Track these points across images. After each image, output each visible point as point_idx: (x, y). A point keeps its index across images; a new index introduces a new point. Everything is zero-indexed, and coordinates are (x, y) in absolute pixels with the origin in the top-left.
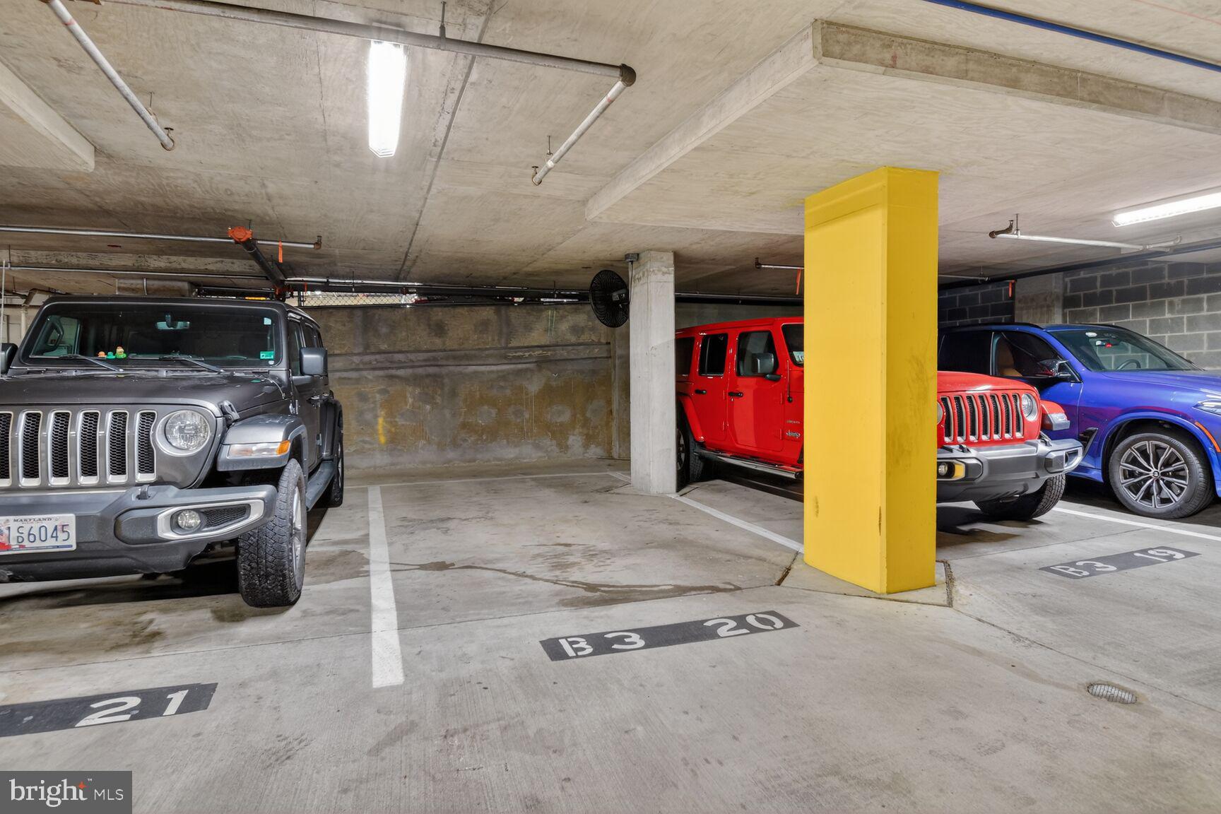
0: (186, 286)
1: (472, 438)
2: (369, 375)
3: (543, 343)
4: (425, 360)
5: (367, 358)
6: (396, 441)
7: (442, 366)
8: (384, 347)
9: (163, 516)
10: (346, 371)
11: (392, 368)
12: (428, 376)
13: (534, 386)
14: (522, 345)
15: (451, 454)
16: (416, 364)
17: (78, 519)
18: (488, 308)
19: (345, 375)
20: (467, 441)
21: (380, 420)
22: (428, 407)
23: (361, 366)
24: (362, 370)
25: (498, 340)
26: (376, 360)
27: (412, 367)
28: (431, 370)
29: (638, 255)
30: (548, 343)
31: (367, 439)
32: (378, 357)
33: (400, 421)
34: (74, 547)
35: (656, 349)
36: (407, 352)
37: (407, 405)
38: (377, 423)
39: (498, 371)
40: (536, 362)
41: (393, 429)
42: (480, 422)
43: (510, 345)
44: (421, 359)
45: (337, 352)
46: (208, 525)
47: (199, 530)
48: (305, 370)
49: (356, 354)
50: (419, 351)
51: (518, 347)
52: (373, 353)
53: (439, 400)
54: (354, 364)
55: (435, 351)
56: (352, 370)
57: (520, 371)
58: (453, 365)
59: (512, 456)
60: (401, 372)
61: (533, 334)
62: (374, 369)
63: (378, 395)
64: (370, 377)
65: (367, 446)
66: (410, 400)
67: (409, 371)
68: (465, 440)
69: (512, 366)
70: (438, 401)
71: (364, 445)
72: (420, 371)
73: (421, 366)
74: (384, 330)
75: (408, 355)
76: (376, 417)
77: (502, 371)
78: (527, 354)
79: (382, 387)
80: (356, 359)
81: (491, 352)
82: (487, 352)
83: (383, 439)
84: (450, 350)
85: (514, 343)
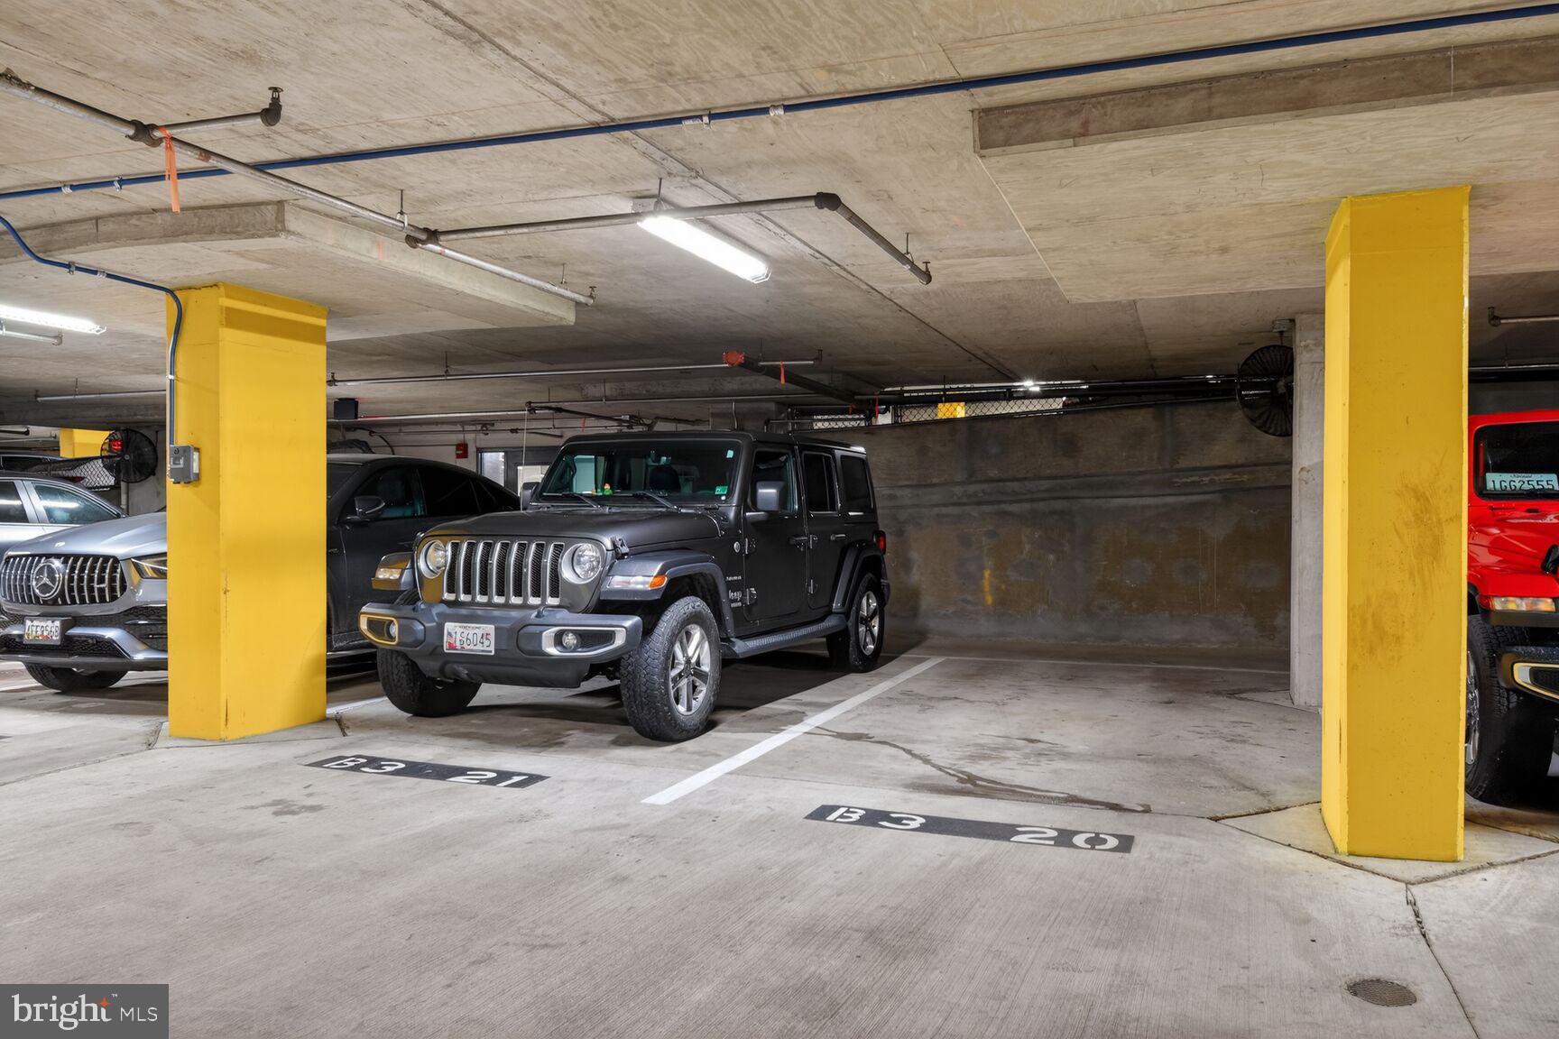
0: (772, 406)
1: (1116, 606)
2: (974, 511)
3: (1233, 462)
4: (1047, 491)
5: (972, 488)
6: (1005, 603)
7: (1073, 498)
8: (993, 473)
9: (548, 634)
10: (945, 505)
11: (1004, 502)
12: (1053, 512)
13: (1217, 530)
14: (1198, 465)
15: (1082, 628)
16: (1035, 496)
17: (497, 629)
18: (1143, 412)
19: (944, 510)
20: (1107, 609)
21: (987, 573)
22: (1052, 557)
23: (964, 500)
24: (964, 504)
25: (1159, 458)
26: (983, 491)
27: (1032, 500)
28: (1059, 505)
29: (1292, 321)
30: (1241, 461)
31: (969, 598)
32: (985, 486)
33: (1013, 575)
34: (493, 653)
35: (1308, 471)
36: (1025, 479)
37: (1022, 553)
38: (982, 577)
39: (1157, 506)
40: (1220, 491)
41: (1003, 587)
42: (1128, 581)
43: (1176, 466)
44: (1043, 488)
45: (935, 481)
46: (582, 647)
47: (574, 651)
48: (760, 505)
49: (957, 484)
50: (1041, 478)
51: (1194, 469)
52: (980, 482)
53: (1067, 548)
54: (955, 497)
55: (1062, 477)
56: (955, 504)
57: (1193, 505)
58: (1089, 498)
59: (1178, 637)
60: (1014, 508)
61: (1217, 447)
62: (979, 504)
63: (984, 539)
64: (975, 514)
65: (969, 607)
66: (1028, 547)
67: (1027, 506)
68: (1103, 608)
69: (1183, 498)
70: (1065, 549)
71: (965, 605)
72: (1041, 506)
73: (1043, 500)
74: (994, 450)
75: (1026, 483)
76: (982, 568)
77: (1165, 505)
78: (1206, 479)
79: (990, 528)
80: (958, 490)
81: (1147, 477)
82: (1141, 478)
83: (989, 599)
84: (1086, 476)
85: (1184, 463)
